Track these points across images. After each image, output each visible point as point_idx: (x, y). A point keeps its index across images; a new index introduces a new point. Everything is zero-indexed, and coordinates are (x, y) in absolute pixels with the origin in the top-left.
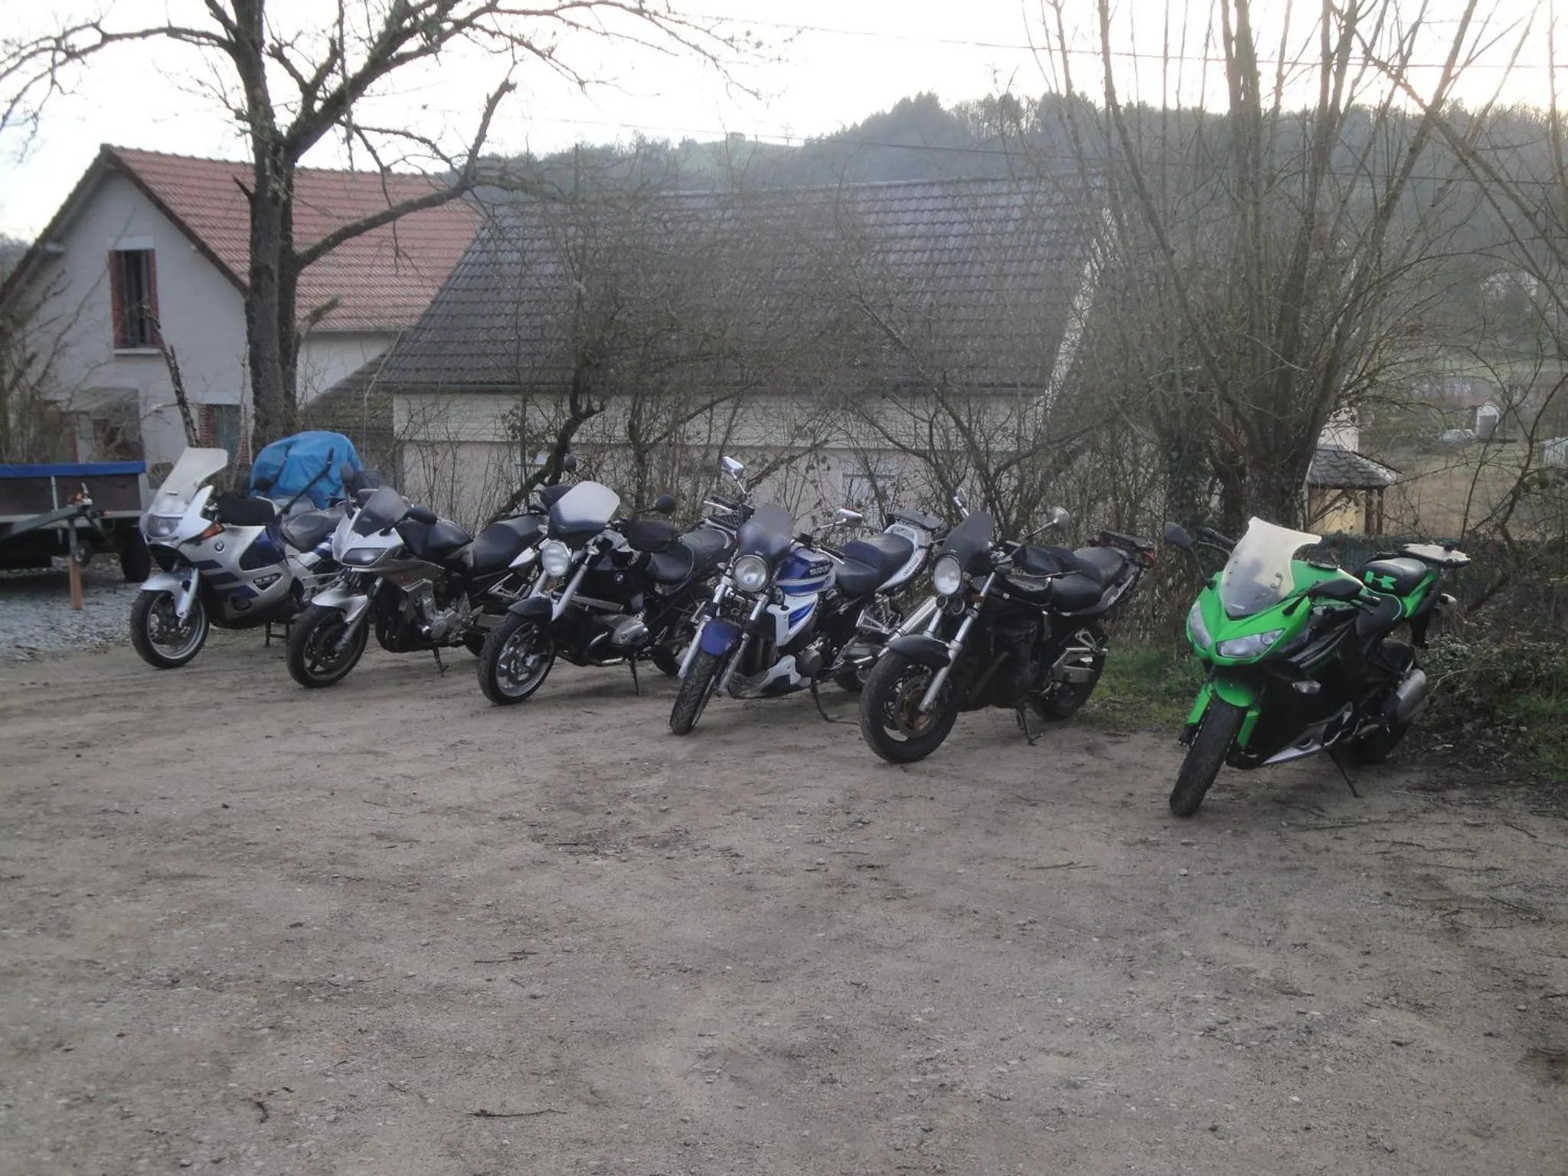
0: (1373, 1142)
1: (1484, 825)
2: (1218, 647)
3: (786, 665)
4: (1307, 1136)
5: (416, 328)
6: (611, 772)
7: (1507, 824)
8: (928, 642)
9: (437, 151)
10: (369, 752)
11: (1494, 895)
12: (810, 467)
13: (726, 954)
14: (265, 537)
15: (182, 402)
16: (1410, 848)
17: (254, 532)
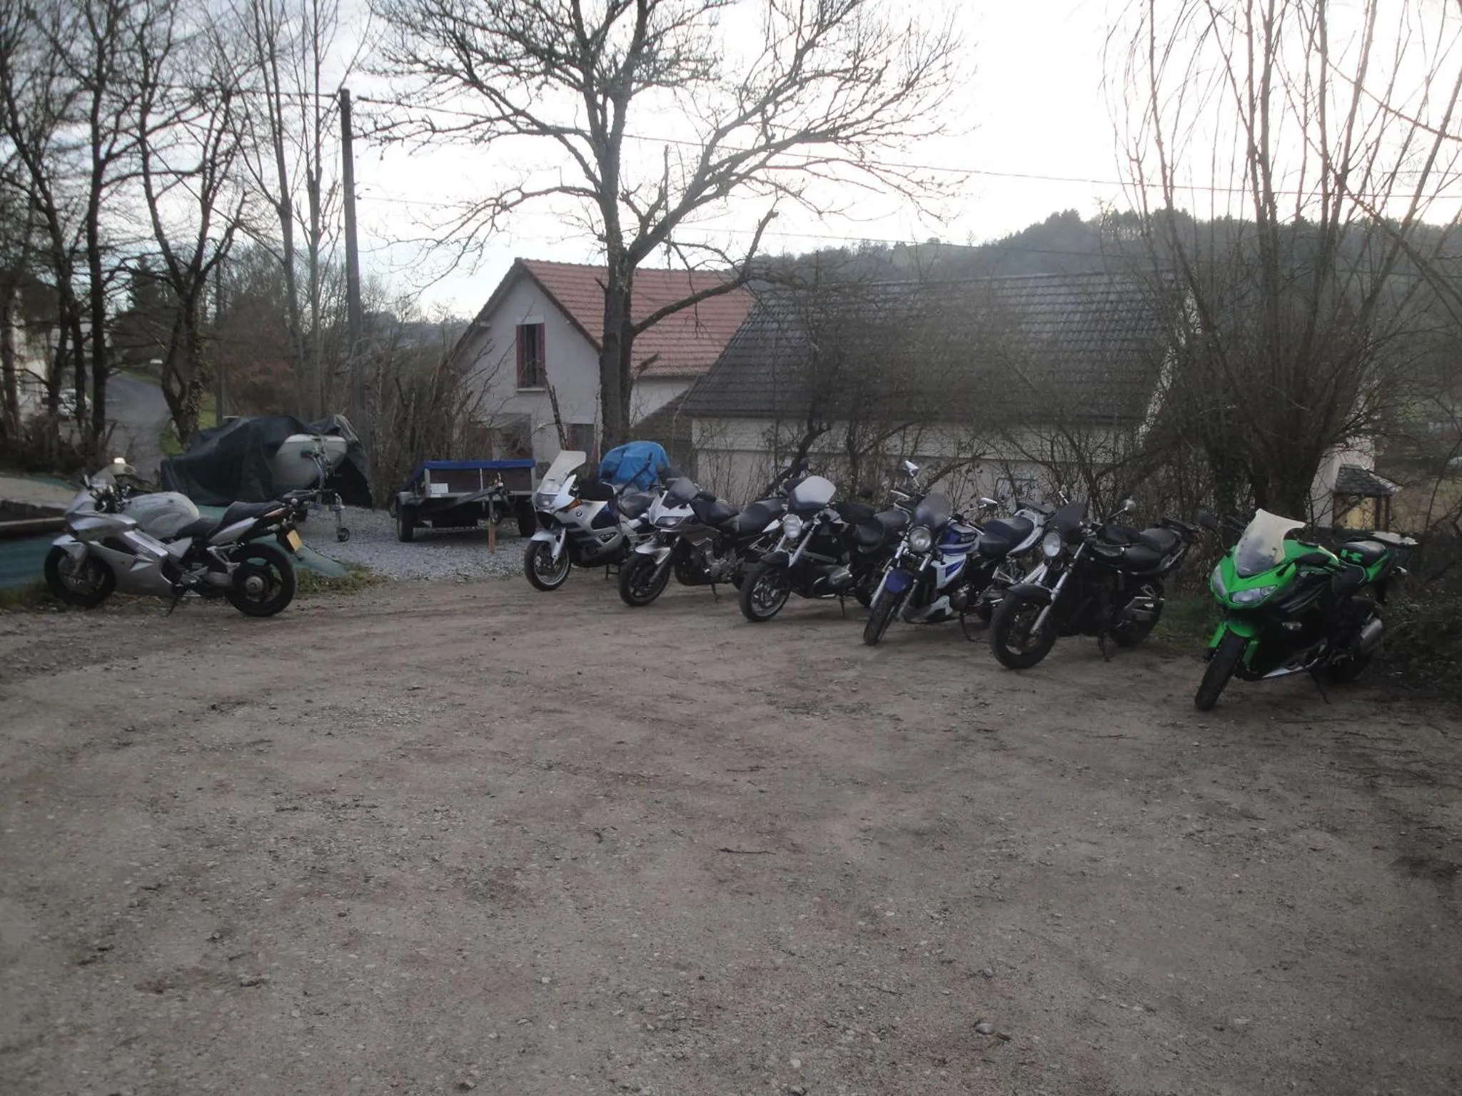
0: (1281, 902)
1: (1412, 724)
2: (1231, 595)
3: (943, 602)
4: (1238, 896)
5: (709, 374)
6: (821, 667)
7: (1430, 725)
8: (1037, 588)
9: (725, 257)
10: (668, 647)
11: (1406, 767)
12: (968, 471)
13: (884, 776)
14: (608, 509)
15: (558, 422)
16: (1357, 737)
17: (601, 505)
